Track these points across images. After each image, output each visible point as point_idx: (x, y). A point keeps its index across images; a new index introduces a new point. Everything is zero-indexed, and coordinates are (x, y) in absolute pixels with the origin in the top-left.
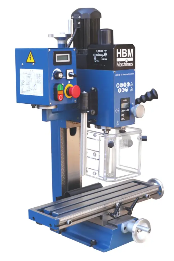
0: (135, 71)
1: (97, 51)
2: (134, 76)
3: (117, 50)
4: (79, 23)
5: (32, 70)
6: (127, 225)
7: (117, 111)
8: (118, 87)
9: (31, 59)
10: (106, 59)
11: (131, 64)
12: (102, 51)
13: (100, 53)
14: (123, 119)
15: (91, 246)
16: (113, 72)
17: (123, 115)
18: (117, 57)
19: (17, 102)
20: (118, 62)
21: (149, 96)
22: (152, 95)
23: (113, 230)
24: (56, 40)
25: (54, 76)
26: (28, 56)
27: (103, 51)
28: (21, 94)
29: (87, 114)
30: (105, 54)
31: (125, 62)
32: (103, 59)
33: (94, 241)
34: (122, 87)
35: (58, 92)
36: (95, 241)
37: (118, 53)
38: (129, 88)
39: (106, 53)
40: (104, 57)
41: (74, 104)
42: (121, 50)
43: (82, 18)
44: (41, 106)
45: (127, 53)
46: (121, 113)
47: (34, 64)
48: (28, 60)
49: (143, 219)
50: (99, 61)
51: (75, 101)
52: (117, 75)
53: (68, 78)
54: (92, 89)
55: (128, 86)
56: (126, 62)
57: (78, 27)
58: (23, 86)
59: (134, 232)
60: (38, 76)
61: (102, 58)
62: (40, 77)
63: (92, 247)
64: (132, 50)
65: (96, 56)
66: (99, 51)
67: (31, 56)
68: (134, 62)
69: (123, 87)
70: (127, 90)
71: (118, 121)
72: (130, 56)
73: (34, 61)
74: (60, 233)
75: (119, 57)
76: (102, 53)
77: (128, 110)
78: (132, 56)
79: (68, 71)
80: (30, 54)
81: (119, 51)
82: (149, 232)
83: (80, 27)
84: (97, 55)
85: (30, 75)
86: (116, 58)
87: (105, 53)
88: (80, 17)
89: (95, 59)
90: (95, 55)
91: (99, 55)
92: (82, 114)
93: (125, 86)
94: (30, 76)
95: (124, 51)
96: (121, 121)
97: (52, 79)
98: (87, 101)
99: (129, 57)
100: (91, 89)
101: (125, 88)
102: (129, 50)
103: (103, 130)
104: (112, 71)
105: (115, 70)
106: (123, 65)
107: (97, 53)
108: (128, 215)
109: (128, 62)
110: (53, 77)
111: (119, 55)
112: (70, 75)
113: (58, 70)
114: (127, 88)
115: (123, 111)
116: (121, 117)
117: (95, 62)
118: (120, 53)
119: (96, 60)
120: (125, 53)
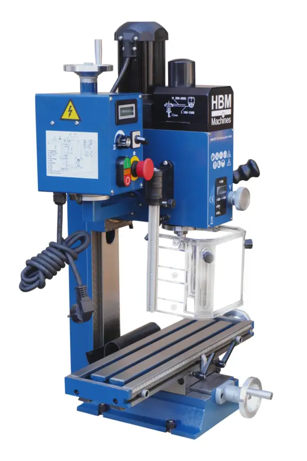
0: (233, 132)
1: (173, 98)
2: (232, 139)
3: (213, 97)
4: (135, 48)
5: (73, 133)
6: (224, 390)
7: (211, 199)
8: (213, 160)
9: (71, 114)
10: (193, 113)
11: (228, 121)
12: (184, 98)
13: (180, 101)
14: (218, 213)
15: (166, 431)
16: (206, 135)
17: (218, 206)
18: (213, 108)
19: (39, 190)
20: (213, 117)
21: (247, 171)
22: (251, 170)
23: (205, 400)
24: (77, 77)
25: (117, 144)
26: (66, 108)
27: (187, 99)
28: (48, 174)
29: (159, 206)
30: (189, 105)
31: (221, 116)
32: (186, 112)
33: (171, 421)
34: (217, 160)
35: (125, 171)
36: (174, 421)
37: (213, 102)
38: (226, 160)
39: (193, 101)
40: (188, 109)
41: (140, 190)
42: (217, 96)
43: (141, 40)
44: (84, 195)
45: (224, 101)
46: (217, 203)
47: (77, 123)
48: (66, 116)
49: (252, 377)
50: (177, 116)
51: (141, 185)
52: (212, 140)
53: (135, 146)
54: (165, 164)
55: (225, 157)
56: (223, 117)
57: (132, 55)
58: (54, 161)
59: (242, 401)
60: (87, 144)
61: (185, 110)
62: (91, 146)
63: (168, 433)
64: (230, 95)
65: (171, 108)
66: (178, 98)
67: (72, 108)
68: (231, 116)
69: (219, 159)
70: (223, 165)
71: (212, 218)
72: (228, 107)
73: (78, 118)
74: (99, 414)
75: (215, 110)
76: (185, 102)
77: (224, 198)
78: (230, 107)
79: (134, 134)
80: (70, 104)
81: (215, 100)
82: (271, 399)
83: (136, 56)
84: (173, 105)
85: (69, 141)
86: (211, 111)
87: (190, 101)
88: (136, 38)
89: (169, 111)
90: (169, 106)
91: (178, 105)
92: (150, 207)
93: (221, 158)
94: (69, 143)
95: (221, 99)
96: (217, 216)
97: (115, 149)
98: (160, 185)
99: (227, 109)
100: (162, 163)
101: (221, 160)
102: (226, 96)
103: (176, 233)
104: (206, 133)
105: (210, 132)
106: (219, 122)
107: (173, 102)
108: (215, 374)
109: (225, 117)
110: (115, 146)
111: (215, 105)
112: (137, 142)
113: (121, 132)
114: (223, 161)
115: (219, 199)
116: (217, 210)
117: (169, 116)
118: (216, 102)
119: (171, 114)
120: (222, 101)
